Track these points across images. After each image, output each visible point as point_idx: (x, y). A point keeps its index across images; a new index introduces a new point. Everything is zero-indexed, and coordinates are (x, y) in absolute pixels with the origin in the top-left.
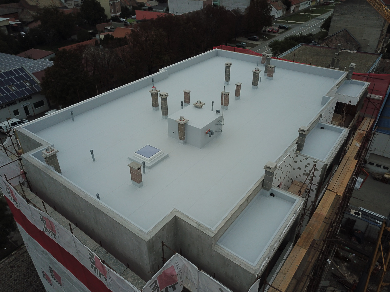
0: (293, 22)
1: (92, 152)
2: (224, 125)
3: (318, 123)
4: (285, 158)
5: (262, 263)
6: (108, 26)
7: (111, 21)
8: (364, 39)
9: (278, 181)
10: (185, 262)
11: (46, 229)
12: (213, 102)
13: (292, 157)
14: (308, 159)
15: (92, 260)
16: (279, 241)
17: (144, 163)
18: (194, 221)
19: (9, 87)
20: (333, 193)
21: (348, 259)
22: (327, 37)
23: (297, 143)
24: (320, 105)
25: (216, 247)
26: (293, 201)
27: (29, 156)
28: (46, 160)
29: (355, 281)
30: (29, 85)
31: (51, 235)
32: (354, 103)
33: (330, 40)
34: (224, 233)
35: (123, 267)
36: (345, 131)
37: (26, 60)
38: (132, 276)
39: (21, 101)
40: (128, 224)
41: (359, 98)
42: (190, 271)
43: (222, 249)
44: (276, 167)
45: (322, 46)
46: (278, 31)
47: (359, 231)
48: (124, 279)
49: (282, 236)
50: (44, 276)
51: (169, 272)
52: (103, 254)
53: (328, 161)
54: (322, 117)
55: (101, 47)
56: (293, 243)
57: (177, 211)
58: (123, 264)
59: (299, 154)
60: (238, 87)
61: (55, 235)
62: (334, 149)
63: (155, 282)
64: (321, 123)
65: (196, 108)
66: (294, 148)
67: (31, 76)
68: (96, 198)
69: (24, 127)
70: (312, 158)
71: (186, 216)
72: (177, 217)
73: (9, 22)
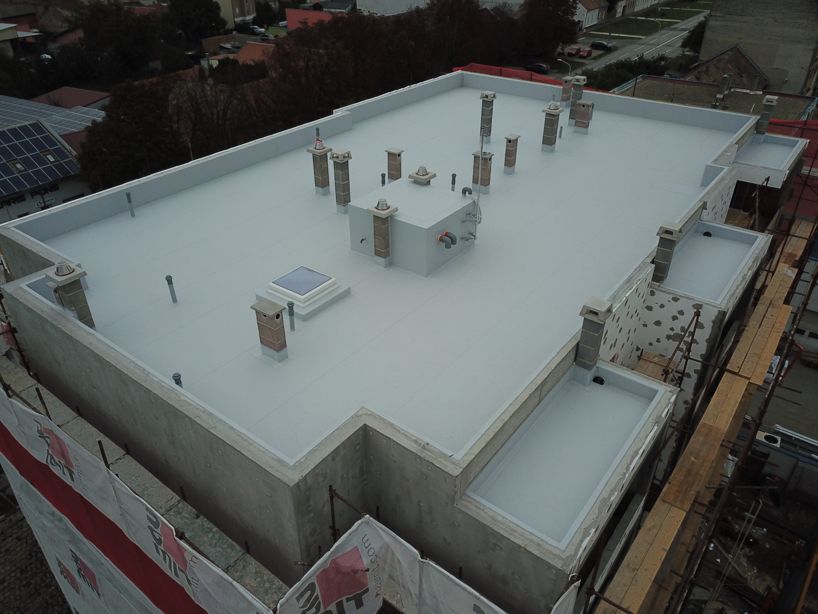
0: (621, 35)
1: (169, 280)
2: (480, 223)
3: (697, 223)
4: (627, 295)
5: (582, 541)
6: (228, 41)
7: (234, 33)
8: (777, 69)
9: (610, 349)
10: (387, 539)
11: (52, 458)
12: (454, 176)
13: (641, 295)
14: (679, 299)
15: (156, 532)
16: (620, 488)
17: (291, 306)
18: (410, 438)
19: (10, 163)
20: (741, 378)
21: (751, 540)
22: (696, 64)
23: (653, 262)
24: (699, 186)
25: (465, 503)
26: (650, 396)
27: (21, 287)
28: (57, 295)
29: (769, 589)
30: (52, 159)
31: (64, 473)
32: (776, 183)
33: (705, 68)
34: (483, 468)
35: (234, 551)
36: (763, 240)
37: (49, 110)
38: (256, 573)
39: (37, 194)
40: (246, 443)
41: (788, 172)
42: (399, 561)
43: (479, 506)
44: (609, 311)
45: (687, 80)
46: (590, 53)
47: (776, 478)
48: (232, 580)
49: (627, 475)
50: (62, 572)
51: (345, 563)
52: (187, 518)
53: (727, 304)
54: (706, 209)
55: (210, 81)
56: (645, 497)
57: (369, 413)
58: (234, 543)
59: (657, 287)
60: (512, 144)
61: (71, 473)
62: (740, 279)
63: (311, 587)
64: (704, 222)
65: (415, 185)
66: (649, 274)
67: (59, 141)
68: (172, 383)
69: (15, 227)
70: (689, 299)
71: (391, 425)
72: (369, 428)
73: (18, 32)
